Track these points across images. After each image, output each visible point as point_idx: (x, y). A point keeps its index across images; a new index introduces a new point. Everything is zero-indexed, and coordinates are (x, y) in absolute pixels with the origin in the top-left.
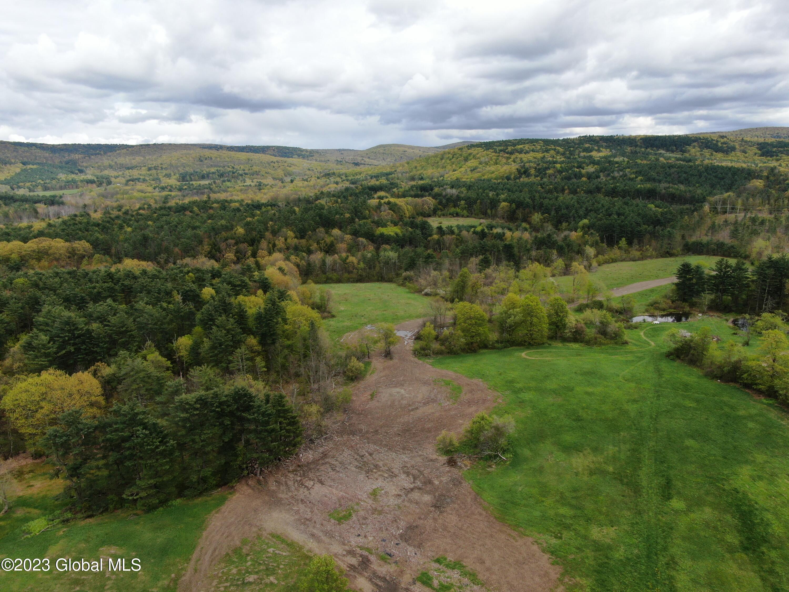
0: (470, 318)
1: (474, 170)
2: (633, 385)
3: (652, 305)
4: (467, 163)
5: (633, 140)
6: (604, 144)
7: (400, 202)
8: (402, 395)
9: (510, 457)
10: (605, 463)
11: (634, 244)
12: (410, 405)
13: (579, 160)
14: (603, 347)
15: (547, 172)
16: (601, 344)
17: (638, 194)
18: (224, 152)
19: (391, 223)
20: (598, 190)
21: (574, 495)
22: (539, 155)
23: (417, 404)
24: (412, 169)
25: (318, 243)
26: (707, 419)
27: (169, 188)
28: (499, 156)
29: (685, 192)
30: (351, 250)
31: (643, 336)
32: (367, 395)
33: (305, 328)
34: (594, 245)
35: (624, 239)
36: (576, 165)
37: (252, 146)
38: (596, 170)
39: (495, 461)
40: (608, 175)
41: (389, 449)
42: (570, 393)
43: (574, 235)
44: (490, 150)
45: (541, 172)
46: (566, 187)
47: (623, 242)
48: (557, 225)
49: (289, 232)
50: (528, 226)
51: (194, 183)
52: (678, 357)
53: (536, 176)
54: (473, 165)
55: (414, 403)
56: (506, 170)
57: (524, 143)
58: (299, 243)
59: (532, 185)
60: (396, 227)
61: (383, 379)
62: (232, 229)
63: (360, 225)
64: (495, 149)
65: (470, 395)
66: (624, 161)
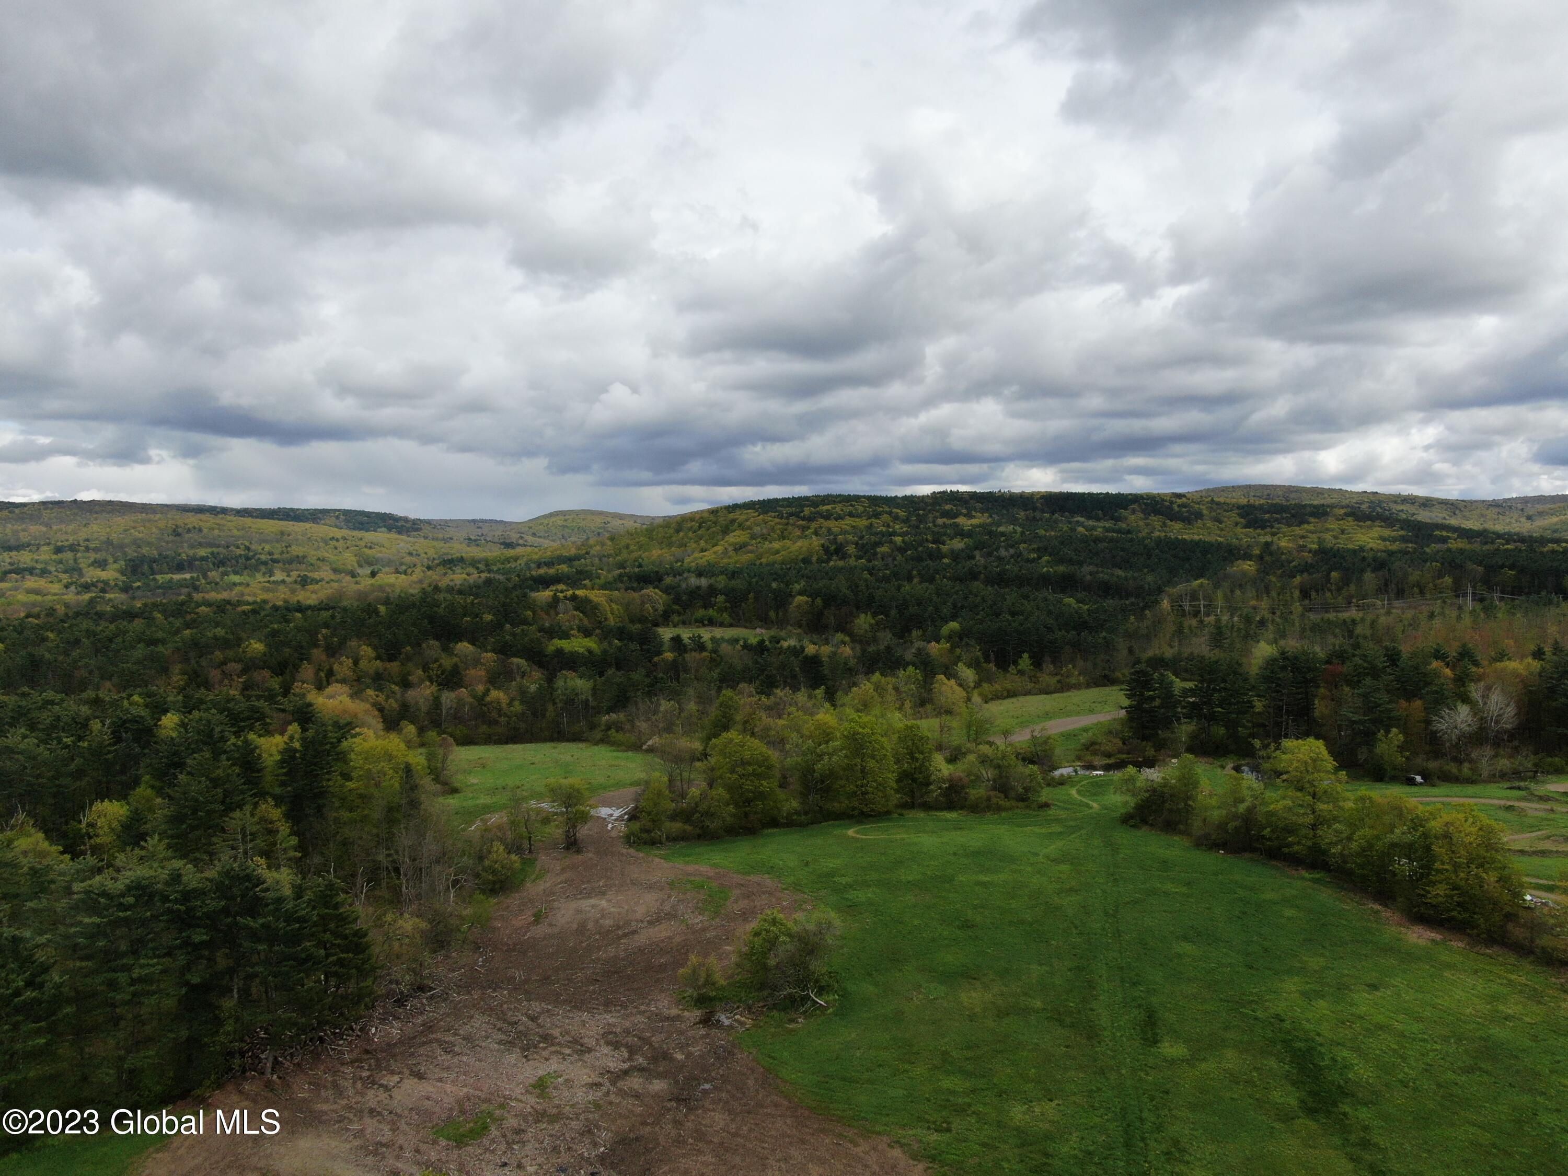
1: (741, 548)
2: (1065, 867)
3: (1087, 749)
4: (727, 538)
5: (1028, 498)
6: (979, 505)
7: (597, 596)
8: (603, 910)
9: (835, 1000)
10: (1025, 994)
11: (1044, 666)
12: (619, 927)
13: (936, 529)
14: (1003, 814)
15: (878, 550)
16: (999, 809)
17: (1045, 581)
18: (229, 518)
19: (579, 631)
20: (973, 575)
21: (970, 1054)
22: (863, 523)
23: (633, 924)
24: (620, 549)
25: (426, 668)
26: (1208, 909)
28: (787, 524)
29: (1126, 579)
30: (494, 680)
31: (1076, 796)
32: (527, 916)
33: (393, 782)
34: (974, 664)
35: (1026, 655)
36: (929, 537)
37: (292, 510)
38: (968, 547)
39: (802, 1009)
40: (990, 554)
41: (575, 1007)
42: (947, 886)
43: (934, 649)
44: (770, 514)
45: (866, 550)
46: (915, 572)
47: (1025, 661)
48: (903, 632)
49: (364, 647)
50: (847, 639)
51: (158, 577)
52: (1144, 822)
53: (858, 558)
54: (738, 540)
55: (628, 923)
56: (801, 547)
57: (834, 502)
58: (385, 669)
59: (852, 570)
60: (588, 639)
61: (562, 888)
62: (239, 646)
63: (514, 635)
64: (781, 512)
65: (746, 902)
66: (1015, 532)
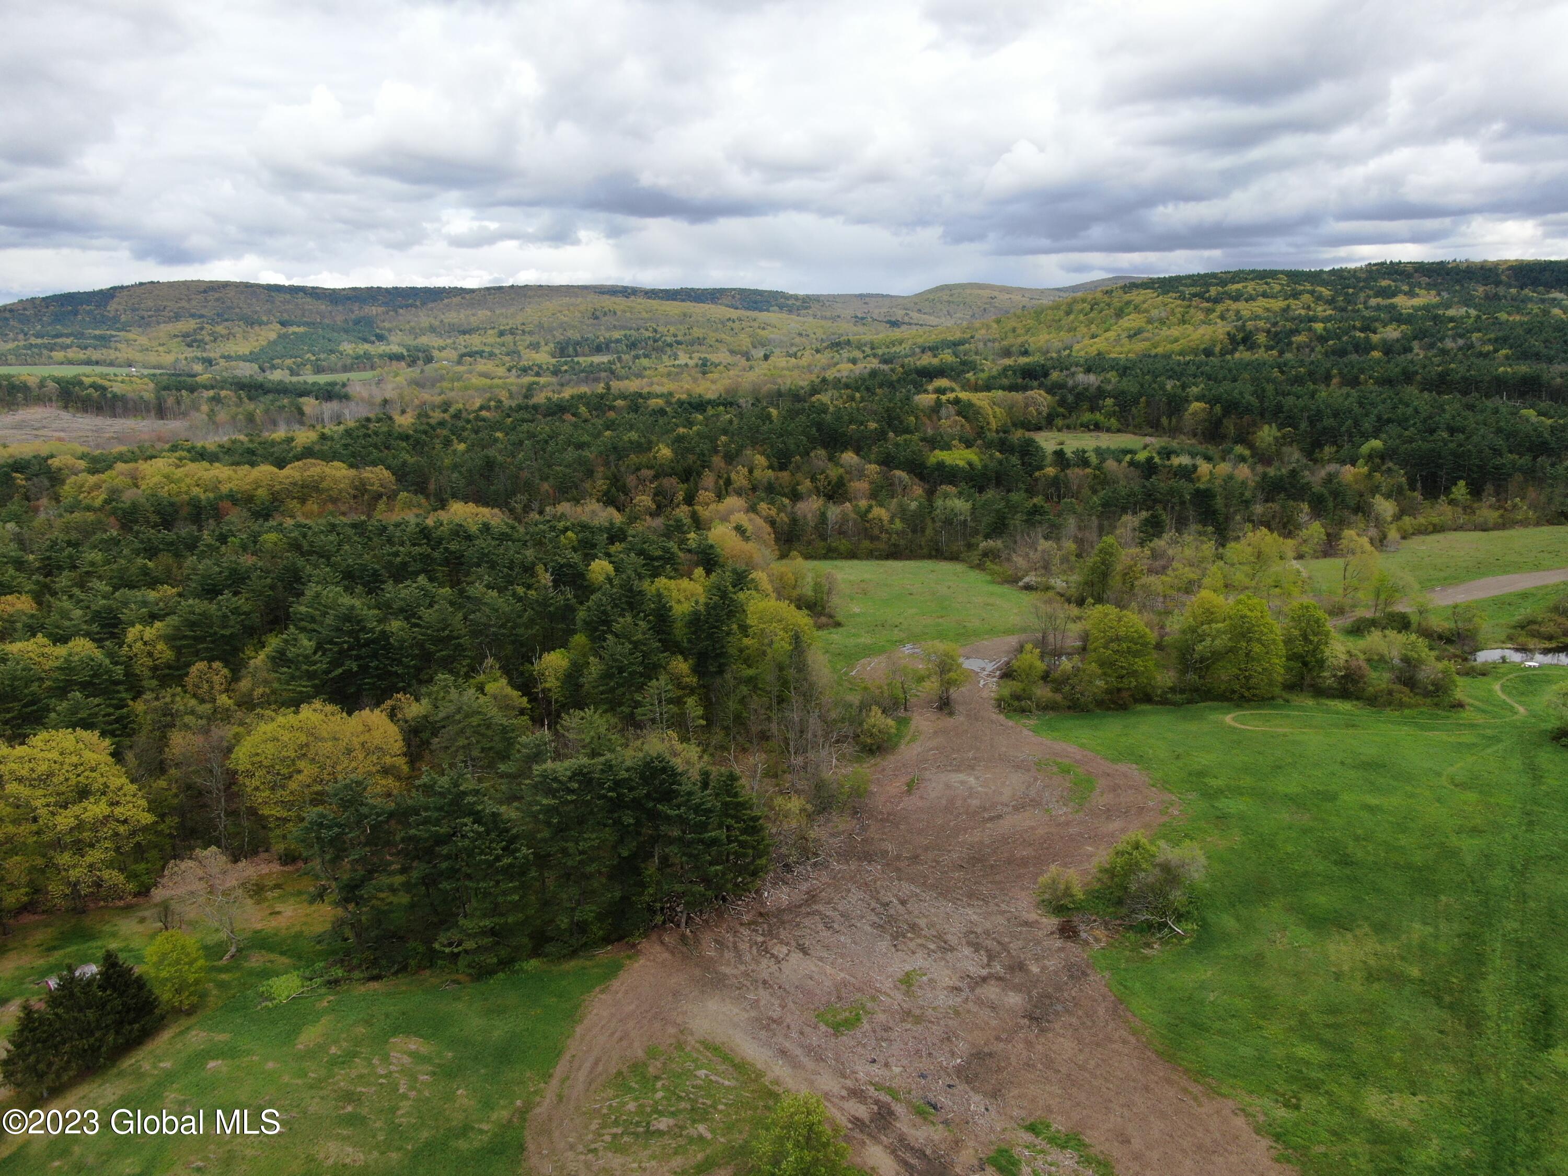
0: (1118, 639)
1: (1135, 335)
2: (1471, 796)
3: (1523, 627)
4: (1121, 322)
6: (1425, 280)
7: (980, 399)
8: (971, 788)
9: (1193, 930)
10: (1403, 958)
11: (1484, 495)
12: (985, 809)
13: (1366, 313)
14: (1407, 711)
15: (1294, 339)
16: (1401, 705)
17: (1499, 386)
18: (639, 300)
19: (960, 441)
20: (1408, 377)
21: (1331, 1020)
22: (1278, 304)
23: (999, 807)
24: (1006, 333)
25: (813, 479)
27: (536, 369)
28: (1189, 306)
30: (874, 494)
31: (1500, 693)
32: (898, 785)
33: (783, 644)
34: (1395, 493)
35: (1462, 483)
36: (1358, 324)
37: (692, 289)
38: (1404, 336)
39: (1159, 935)
40: (1432, 346)
41: (941, 894)
42: (1329, 805)
43: (1350, 474)
44: (1171, 294)
45: (1279, 339)
46: (1335, 371)
47: (1460, 490)
48: (1312, 451)
49: (758, 456)
50: (1247, 453)
51: (581, 359)
53: (1269, 348)
54: (1133, 324)
55: (993, 806)
56: (1203, 335)
57: (1245, 280)
58: (777, 478)
59: (1258, 366)
60: (968, 451)
61: (934, 755)
62: (650, 449)
63: (897, 445)
64: (1182, 293)
65: (1111, 795)
66: (1468, 316)
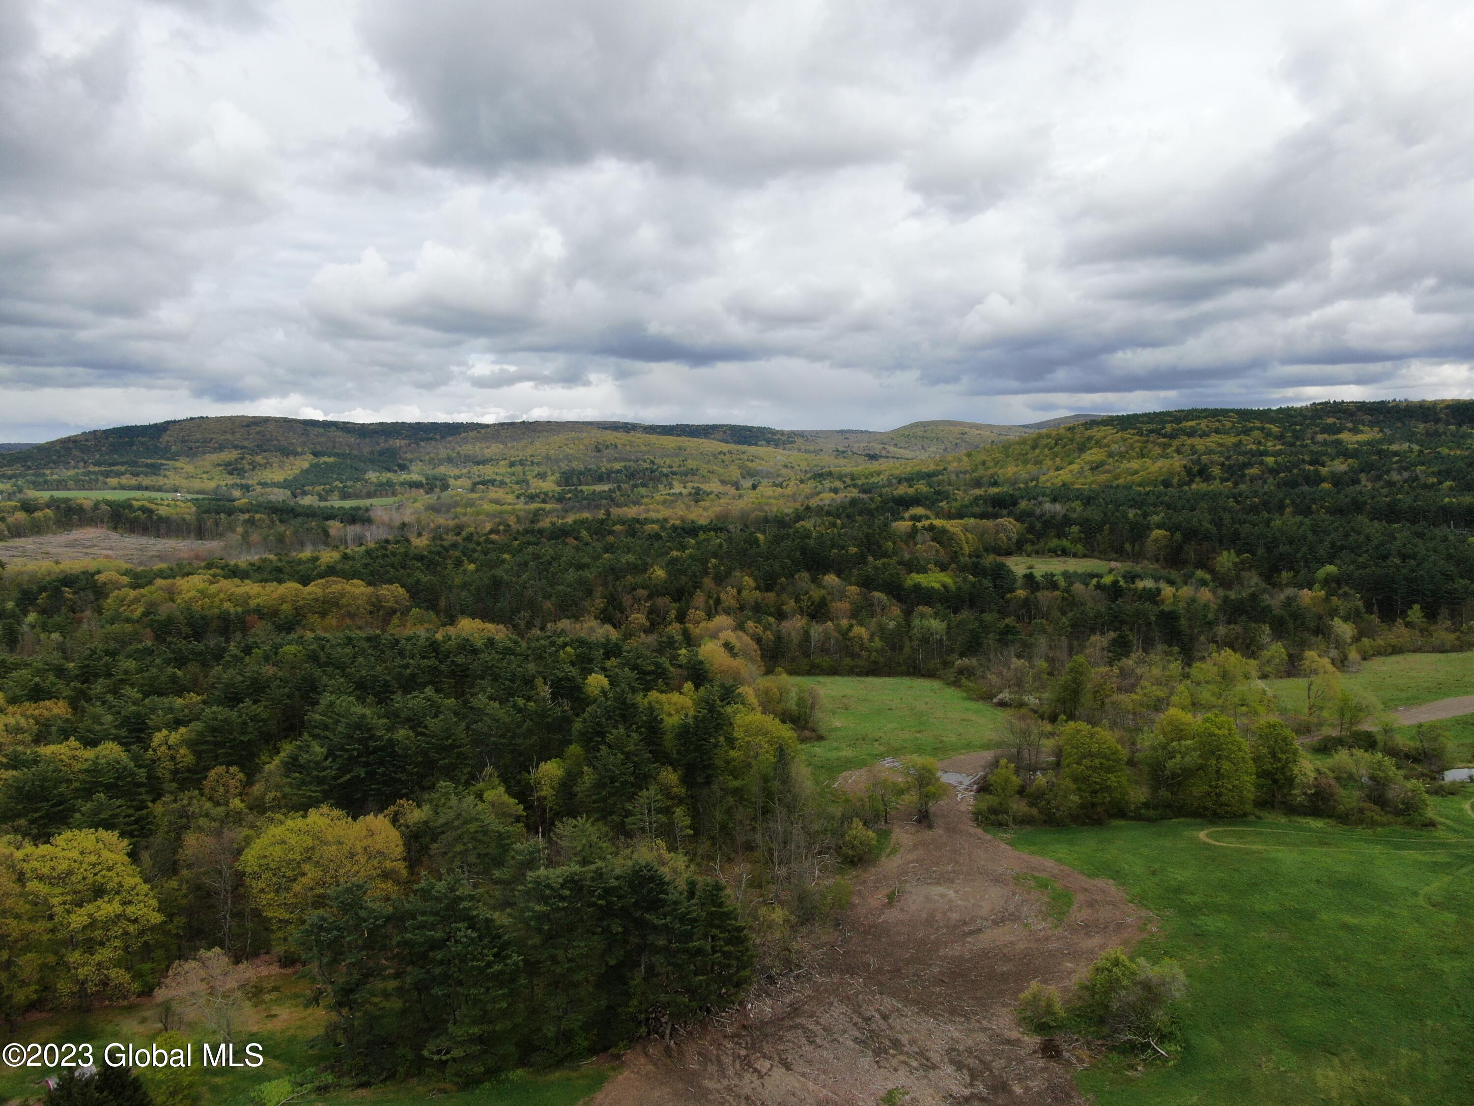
0: (1091, 755)
1: (1097, 467)
2: (1451, 916)
4: (1084, 456)
5: (1429, 409)
6: (1368, 418)
7: (953, 526)
8: (950, 901)
9: (1176, 1052)
10: (1392, 1085)
11: (1440, 618)
12: (965, 923)
13: (1314, 448)
14: (1379, 830)
15: (1247, 471)
17: (1446, 515)
18: (638, 435)
19: (936, 565)
22: (1230, 440)
23: (979, 921)
24: (976, 466)
25: (797, 600)
27: (542, 496)
28: (1147, 442)
30: (855, 614)
32: (879, 898)
33: (768, 757)
34: (1353, 616)
35: (1417, 607)
36: (1307, 458)
37: (687, 426)
38: (1352, 469)
39: (1142, 1057)
40: (1379, 478)
41: (922, 1009)
42: (1307, 924)
43: (1308, 597)
44: (1129, 431)
45: (1233, 472)
46: (1288, 501)
47: (1416, 613)
48: (1270, 576)
49: (746, 578)
50: (1208, 577)
51: (584, 488)
53: (1223, 480)
54: (1095, 458)
55: (973, 920)
56: (1161, 468)
57: (1199, 418)
58: (764, 599)
59: (1214, 496)
60: (943, 574)
61: (914, 867)
62: (645, 571)
63: (876, 568)
64: (1140, 429)
65: (1089, 911)
66: (1411, 451)
